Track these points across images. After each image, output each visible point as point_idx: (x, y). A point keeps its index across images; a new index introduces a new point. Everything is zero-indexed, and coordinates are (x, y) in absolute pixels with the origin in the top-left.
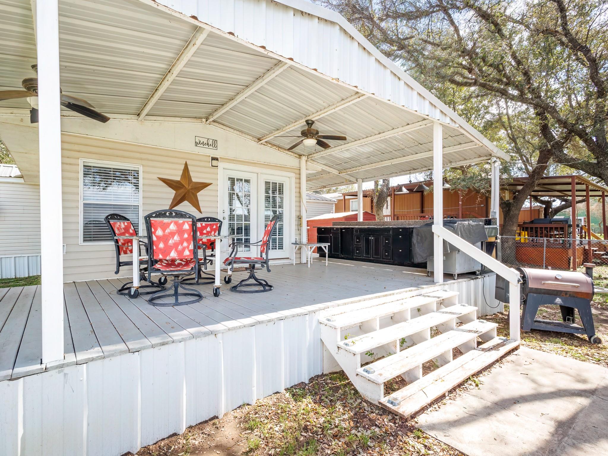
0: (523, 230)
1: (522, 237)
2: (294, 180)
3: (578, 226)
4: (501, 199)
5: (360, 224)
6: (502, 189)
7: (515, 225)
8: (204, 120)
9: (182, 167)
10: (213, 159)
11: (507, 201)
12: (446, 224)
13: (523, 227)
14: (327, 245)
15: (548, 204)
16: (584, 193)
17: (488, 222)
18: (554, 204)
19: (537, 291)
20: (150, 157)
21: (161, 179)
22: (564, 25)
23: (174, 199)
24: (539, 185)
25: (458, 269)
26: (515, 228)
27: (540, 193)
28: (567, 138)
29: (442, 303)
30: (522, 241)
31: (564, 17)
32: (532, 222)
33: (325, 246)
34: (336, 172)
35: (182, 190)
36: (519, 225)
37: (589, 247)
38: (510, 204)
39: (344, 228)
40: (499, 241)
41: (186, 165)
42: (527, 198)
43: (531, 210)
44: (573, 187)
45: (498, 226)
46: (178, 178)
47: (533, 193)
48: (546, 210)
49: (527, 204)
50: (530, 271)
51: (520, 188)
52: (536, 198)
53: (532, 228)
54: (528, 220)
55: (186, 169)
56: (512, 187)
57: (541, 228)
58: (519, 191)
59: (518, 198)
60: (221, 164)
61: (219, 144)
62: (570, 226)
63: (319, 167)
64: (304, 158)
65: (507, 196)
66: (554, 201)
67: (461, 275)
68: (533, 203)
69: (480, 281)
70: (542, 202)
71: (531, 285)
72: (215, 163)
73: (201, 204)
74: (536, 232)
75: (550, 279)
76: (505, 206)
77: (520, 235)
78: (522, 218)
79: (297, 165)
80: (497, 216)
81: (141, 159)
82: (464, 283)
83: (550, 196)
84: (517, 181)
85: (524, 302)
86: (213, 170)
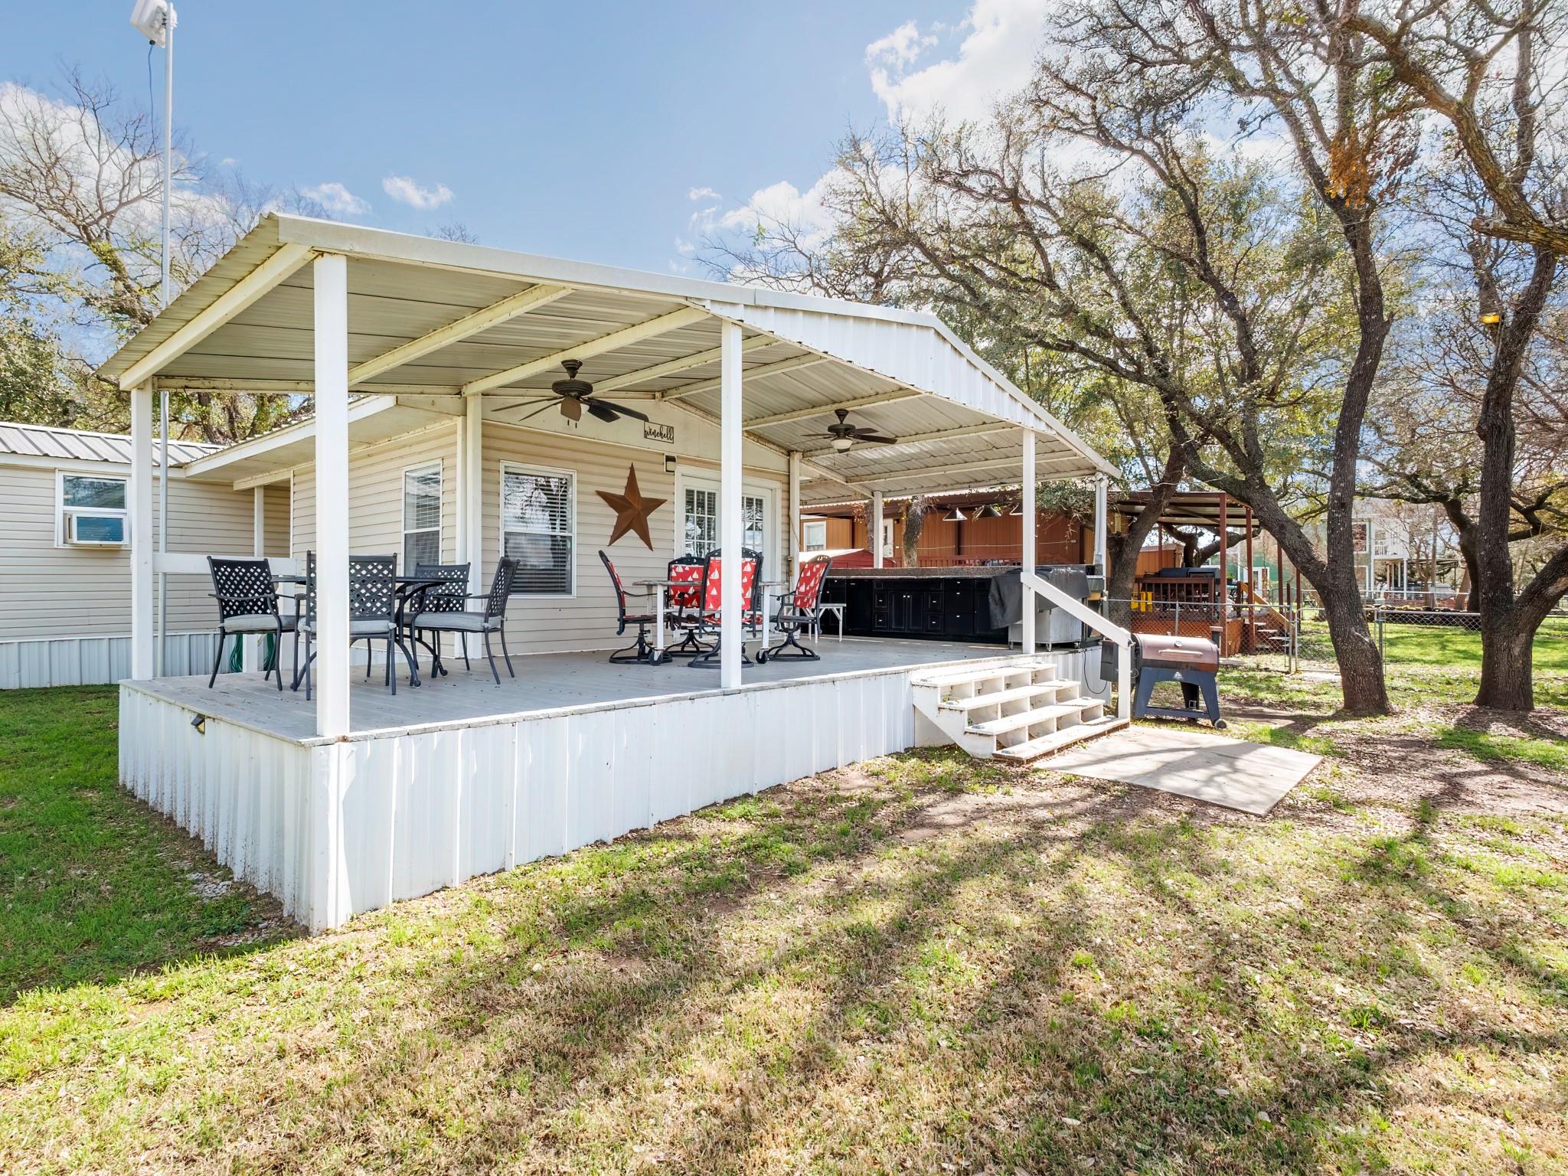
0: (1144, 589)
1: (1143, 601)
2: (780, 495)
3: (1230, 582)
4: (1109, 531)
5: (878, 572)
6: (1111, 512)
7: (1131, 579)
8: (658, 395)
9: (627, 473)
10: (670, 459)
11: (1118, 534)
12: (1039, 571)
13: (1146, 584)
14: (841, 606)
15: (1190, 540)
16: (1243, 521)
17: (1091, 570)
18: (1200, 540)
19: (1154, 664)
20: (585, 457)
21: (599, 493)
22: (1203, 254)
23: (616, 527)
24: (1171, 504)
25: (1053, 637)
26: (1130, 586)
27: (1177, 519)
28: (1203, 439)
29: (1037, 677)
30: (1143, 609)
31: (1202, 243)
32: (1158, 575)
33: (838, 609)
34: (840, 480)
35: (630, 512)
36: (1138, 580)
37: (1251, 620)
38: (1122, 539)
39: (854, 580)
40: (1105, 599)
41: (632, 469)
42: (1150, 529)
43: (1161, 552)
44: (1223, 511)
45: (1104, 576)
46: (621, 492)
47: (1164, 519)
48: (1188, 551)
49: (1152, 540)
50: (1144, 638)
51: (1142, 508)
52: (1169, 528)
53: (1158, 585)
54: (1154, 569)
55: (632, 479)
56: (1126, 508)
57: (1173, 585)
58: (1137, 514)
59: (1136, 532)
60: (680, 469)
61: (676, 434)
62: (1218, 582)
63: (818, 472)
64: (797, 456)
65: (1118, 526)
66: (1201, 534)
67: (1057, 646)
68: (1164, 538)
69: (1080, 656)
70: (1180, 536)
71: (1146, 655)
72: (671, 465)
73: (652, 535)
74: (1165, 593)
75: (1169, 647)
76: (1116, 544)
77: (1139, 597)
78: (1143, 567)
79: (784, 467)
80: (1104, 562)
81: (575, 461)
82: (1060, 655)
83: (1196, 525)
84: (1136, 499)
85: (1136, 682)
86: (667, 478)
